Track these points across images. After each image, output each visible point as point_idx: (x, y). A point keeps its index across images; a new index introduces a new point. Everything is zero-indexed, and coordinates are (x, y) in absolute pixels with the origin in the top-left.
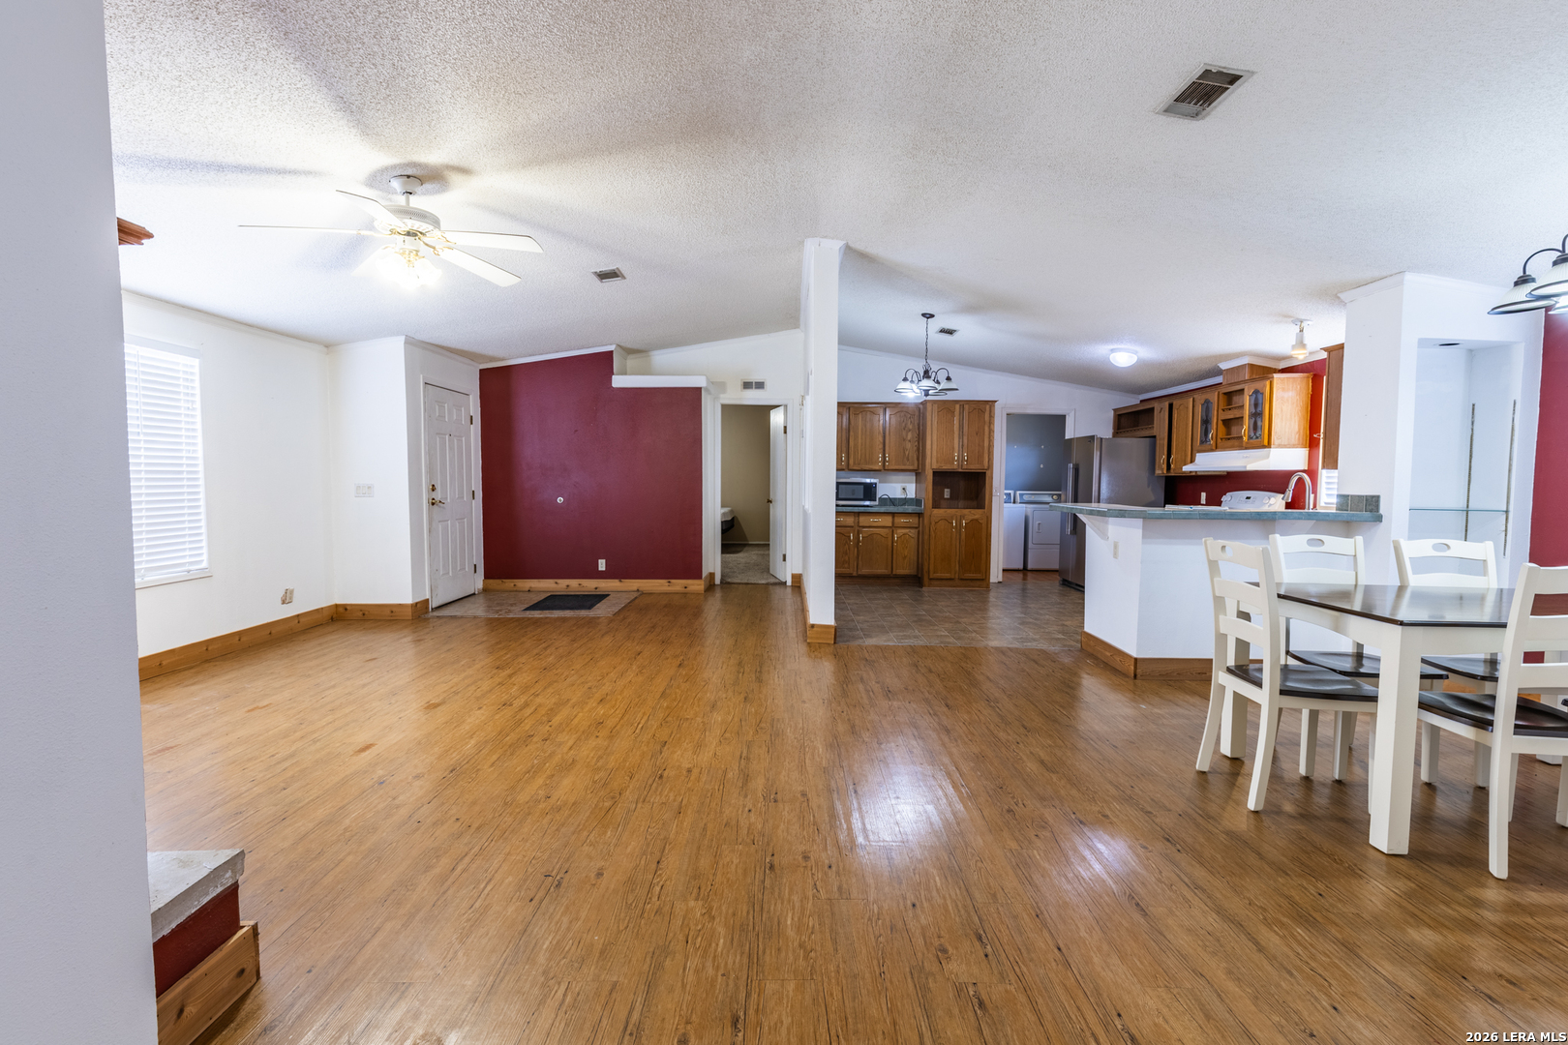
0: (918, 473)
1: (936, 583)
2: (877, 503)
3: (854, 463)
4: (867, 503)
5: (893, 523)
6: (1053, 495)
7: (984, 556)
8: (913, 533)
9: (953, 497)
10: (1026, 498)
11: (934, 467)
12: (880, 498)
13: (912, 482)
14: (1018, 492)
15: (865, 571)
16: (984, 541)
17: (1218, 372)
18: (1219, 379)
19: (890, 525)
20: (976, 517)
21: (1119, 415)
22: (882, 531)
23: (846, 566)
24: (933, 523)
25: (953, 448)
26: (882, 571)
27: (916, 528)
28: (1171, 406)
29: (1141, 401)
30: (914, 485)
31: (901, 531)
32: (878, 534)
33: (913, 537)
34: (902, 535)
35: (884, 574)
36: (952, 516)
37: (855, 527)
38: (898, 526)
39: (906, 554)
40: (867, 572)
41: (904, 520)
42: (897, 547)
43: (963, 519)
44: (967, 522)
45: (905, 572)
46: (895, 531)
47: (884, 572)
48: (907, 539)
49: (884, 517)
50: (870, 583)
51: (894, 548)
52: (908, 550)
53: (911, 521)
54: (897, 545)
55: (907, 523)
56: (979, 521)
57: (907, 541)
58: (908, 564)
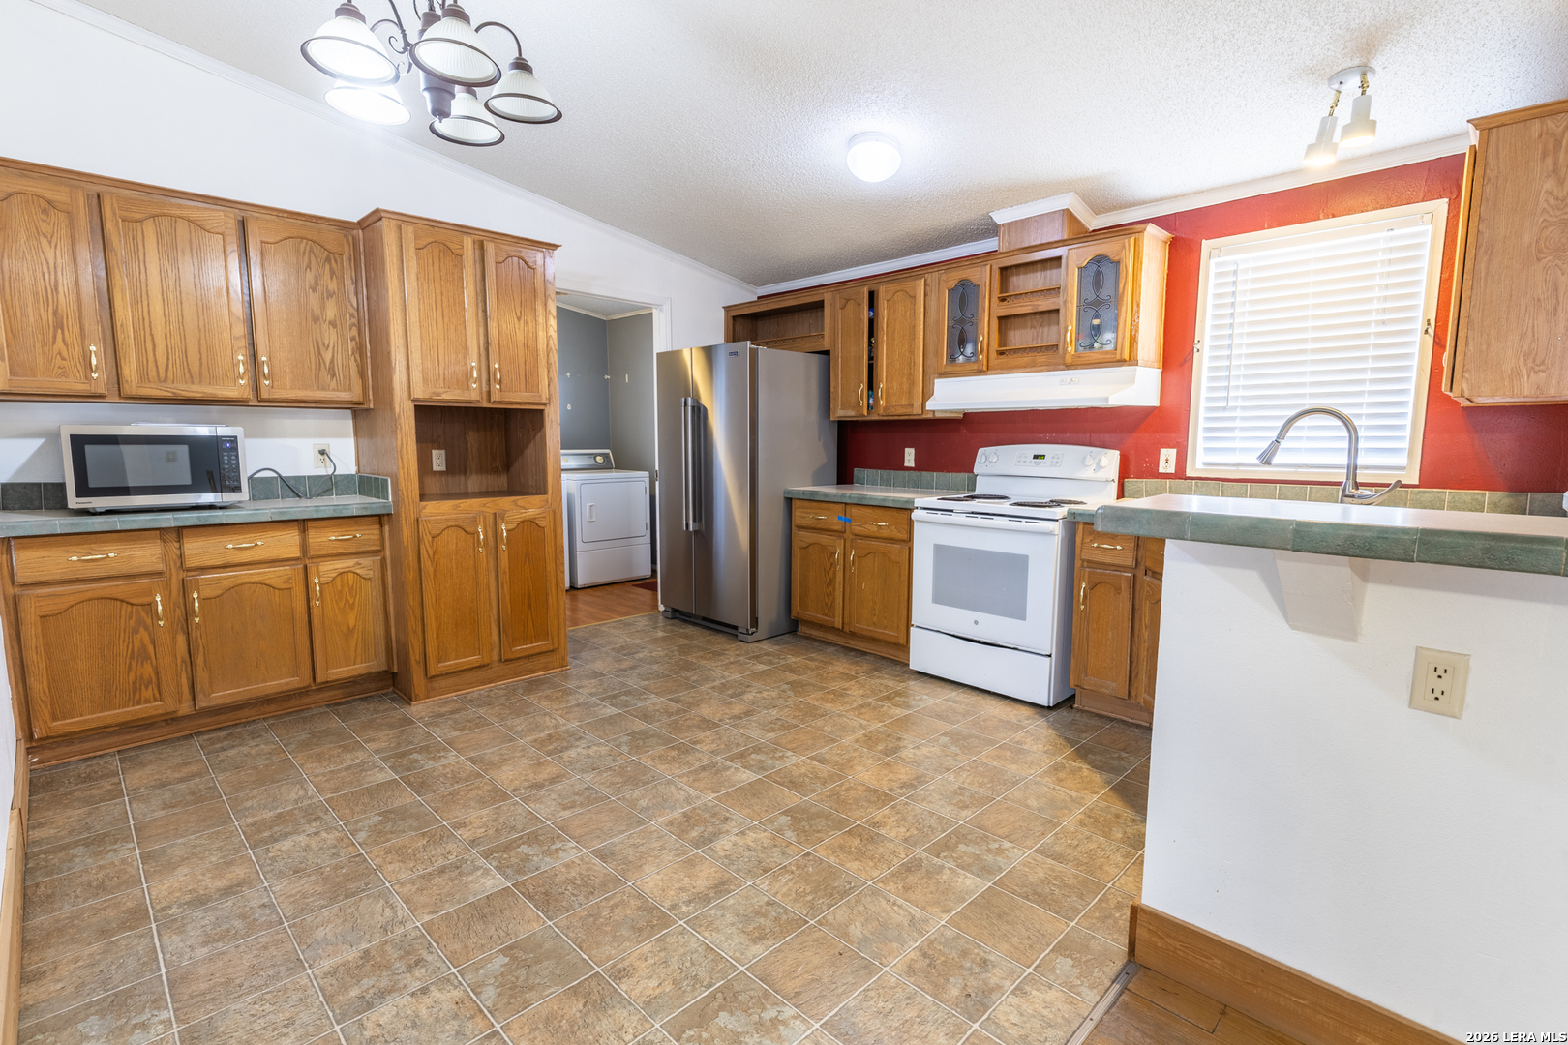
0: (364, 414)
1: (446, 682)
2: (244, 495)
3: (144, 377)
4: (208, 498)
5: (304, 547)
8: (366, 566)
9: (454, 467)
11: (420, 393)
12: (251, 478)
13: (343, 435)
15: (222, 695)
17: (991, 229)
18: (989, 245)
19: (297, 554)
20: (532, 512)
21: (734, 318)
22: (273, 575)
23: (148, 693)
24: (427, 539)
25: (466, 347)
26: (283, 681)
27: (375, 552)
28: (872, 295)
29: (759, 298)
30: (351, 442)
31: (330, 568)
32: (254, 583)
33: (368, 576)
34: (335, 575)
35: (289, 687)
36: (475, 517)
37: (167, 574)
38: (318, 553)
39: (352, 623)
40: (230, 694)
41: (336, 534)
42: (323, 607)
43: (501, 521)
44: (511, 527)
45: (353, 669)
46: (312, 569)
47: (287, 684)
48: (351, 583)
49: (270, 534)
50: (243, 720)
51: (315, 612)
52: (356, 610)
53: (358, 535)
54: (322, 602)
55: (345, 543)
56: (539, 522)
57: (351, 589)
58: (359, 650)
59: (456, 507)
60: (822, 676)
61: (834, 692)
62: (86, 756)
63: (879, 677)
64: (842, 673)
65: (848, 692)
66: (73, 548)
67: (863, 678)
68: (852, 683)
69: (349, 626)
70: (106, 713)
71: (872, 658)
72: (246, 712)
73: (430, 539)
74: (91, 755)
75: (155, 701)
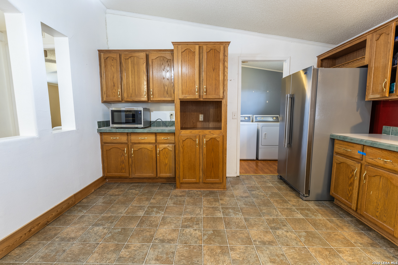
0: (171, 103)
1: (185, 185)
2: (142, 125)
3: (128, 96)
4: (135, 126)
5: (156, 140)
6: (273, 117)
7: (221, 166)
8: (171, 147)
9: (206, 119)
10: (259, 119)
11: (181, 97)
14: (254, 116)
15: (137, 175)
16: (221, 155)
19: (154, 142)
20: (214, 136)
21: (321, 60)
22: (149, 147)
23: (123, 171)
25: (195, 82)
26: (150, 174)
27: (173, 143)
31: (162, 146)
32: (145, 148)
33: (171, 150)
34: (163, 148)
35: (151, 176)
36: (196, 136)
37: (128, 144)
38: (159, 142)
39: (167, 162)
40: (139, 175)
41: (164, 137)
42: (160, 157)
43: (204, 138)
44: (207, 140)
45: (166, 175)
46: (157, 146)
47: (151, 175)
48: (167, 151)
49: (149, 136)
50: (144, 182)
51: (158, 158)
52: (168, 159)
53: (169, 138)
54: (160, 155)
55: (166, 140)
56: (217, 139)
57: (167, 153)
58: (168, 170)
59: (191, 132)
60: (330, 235)
61: (330, 251)
62: (115, 182)
63: (371, 252)
64: (345, 238)
65: (341, 255)
66: (112, 136)
67: (358, 248)
68: (348, 249)
69: (166, 163)
70: (116, 174)
71: (374, 235)
72: (145, 180)
73: (182, 141)
74: (116, 182)
75: (125, 173)
